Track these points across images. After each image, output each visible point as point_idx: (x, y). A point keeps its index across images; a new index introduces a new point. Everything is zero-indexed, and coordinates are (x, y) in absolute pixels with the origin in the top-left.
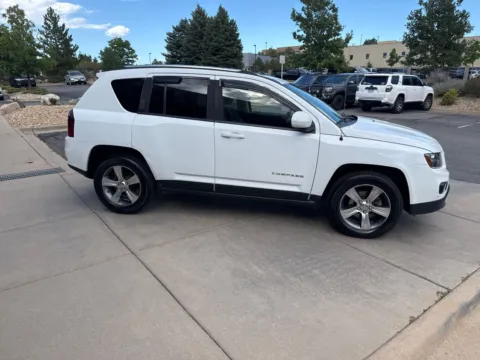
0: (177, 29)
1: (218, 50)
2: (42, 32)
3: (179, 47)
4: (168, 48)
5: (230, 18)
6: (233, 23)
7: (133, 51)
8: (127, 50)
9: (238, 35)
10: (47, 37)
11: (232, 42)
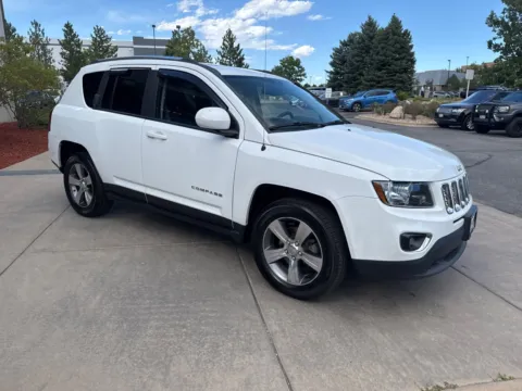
0: (344, 44)
1: (384, 65)
2: (219, 53)
3: (343, 62)
4: (332, 64)
5: (404, 28)
6: (407, 34)
7: (303, 70)
8: (296, 68)
9: (412, 47)
10: (223, 57)
11: (404, 55)
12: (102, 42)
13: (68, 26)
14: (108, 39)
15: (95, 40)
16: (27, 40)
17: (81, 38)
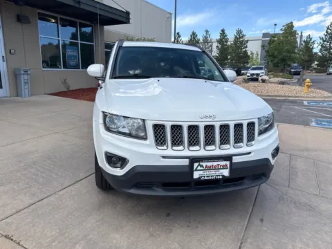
12: (240, 37)
13: (223, 31)
14: (243, 36)
15: (236, 37)
16: (201, 40)
17: (228, 37)
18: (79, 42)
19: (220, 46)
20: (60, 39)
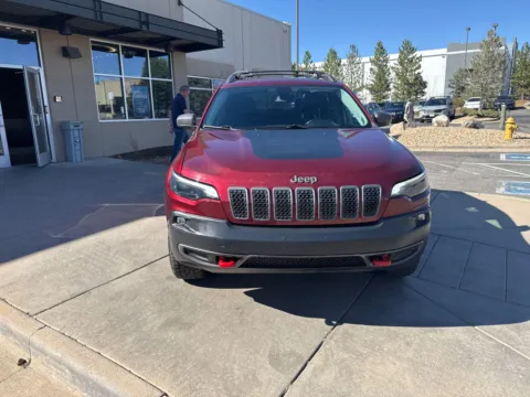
13: (380, 44)
14: (414, 50)
15: (402, 53)
18: (150, 78)
19: (376, 68)
20: (123, 76)
